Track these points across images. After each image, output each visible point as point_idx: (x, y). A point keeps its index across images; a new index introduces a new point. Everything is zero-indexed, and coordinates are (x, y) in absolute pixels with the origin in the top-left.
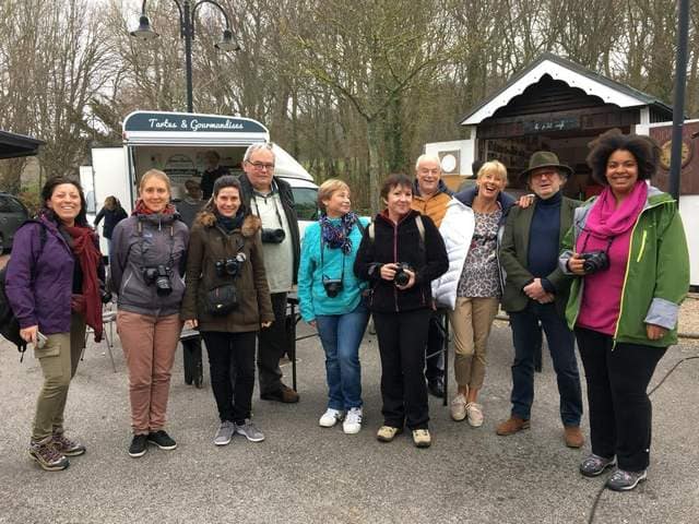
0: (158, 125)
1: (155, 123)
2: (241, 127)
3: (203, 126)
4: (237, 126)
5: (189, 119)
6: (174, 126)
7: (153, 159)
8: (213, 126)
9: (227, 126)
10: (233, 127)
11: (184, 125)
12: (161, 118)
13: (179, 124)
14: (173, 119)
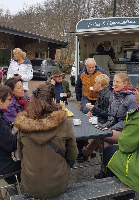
0: (92, 25)
1: (90, 24)
2: (135, 22)
3: (114, 23)
4: (132, 22)
5: (106, 21)
6: (99, 25)
7: (93, 44)
8: (119, 23)
9: (127, 22)
10: (130, 22)
11: (104, 24)
12: (93, 22)
13: (101, 24)
14: (98, 21)
